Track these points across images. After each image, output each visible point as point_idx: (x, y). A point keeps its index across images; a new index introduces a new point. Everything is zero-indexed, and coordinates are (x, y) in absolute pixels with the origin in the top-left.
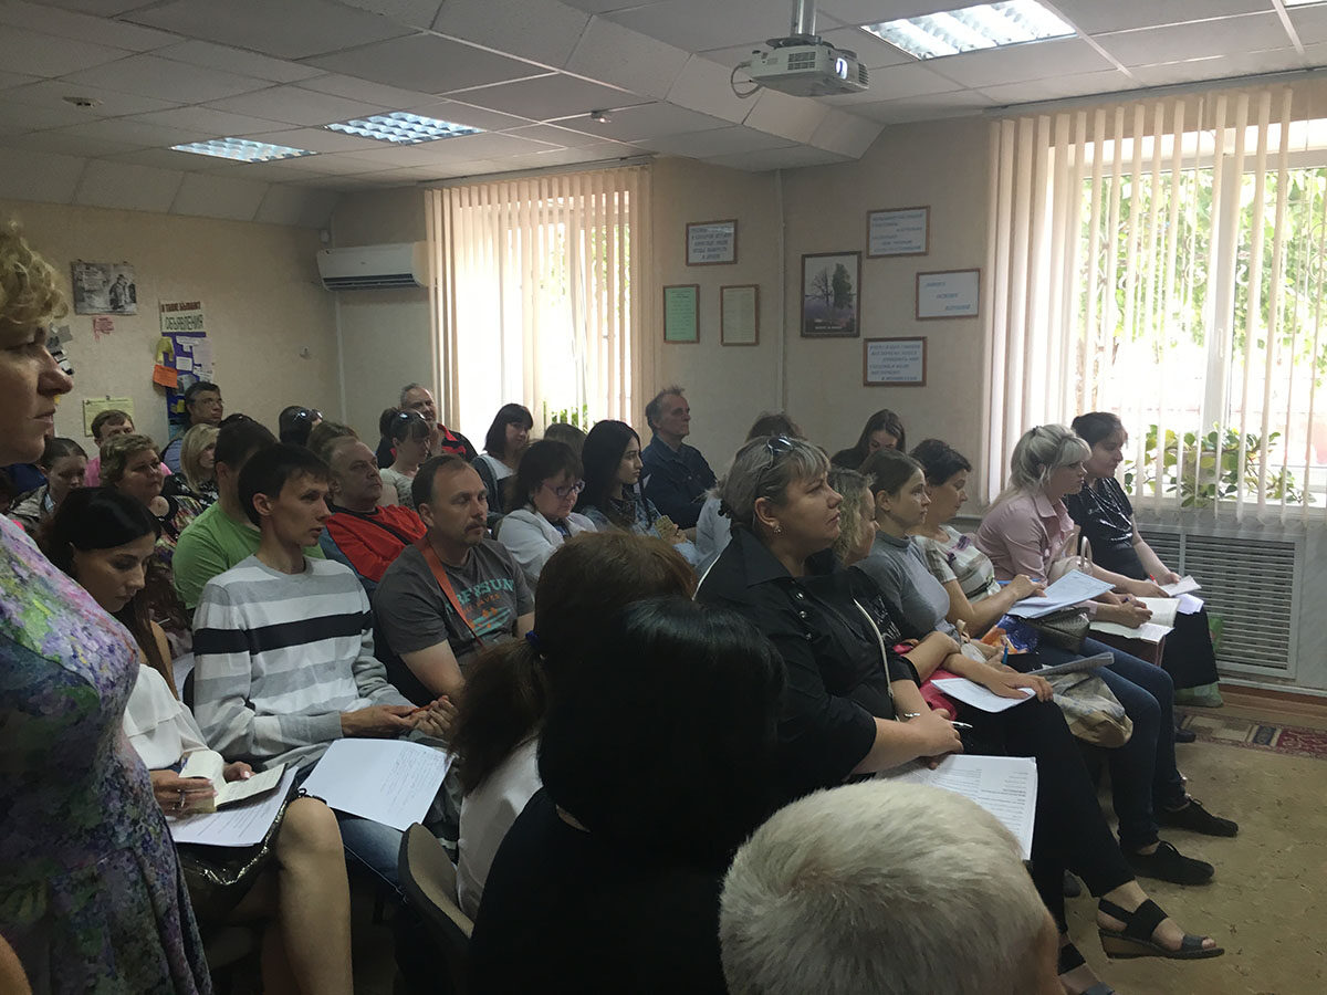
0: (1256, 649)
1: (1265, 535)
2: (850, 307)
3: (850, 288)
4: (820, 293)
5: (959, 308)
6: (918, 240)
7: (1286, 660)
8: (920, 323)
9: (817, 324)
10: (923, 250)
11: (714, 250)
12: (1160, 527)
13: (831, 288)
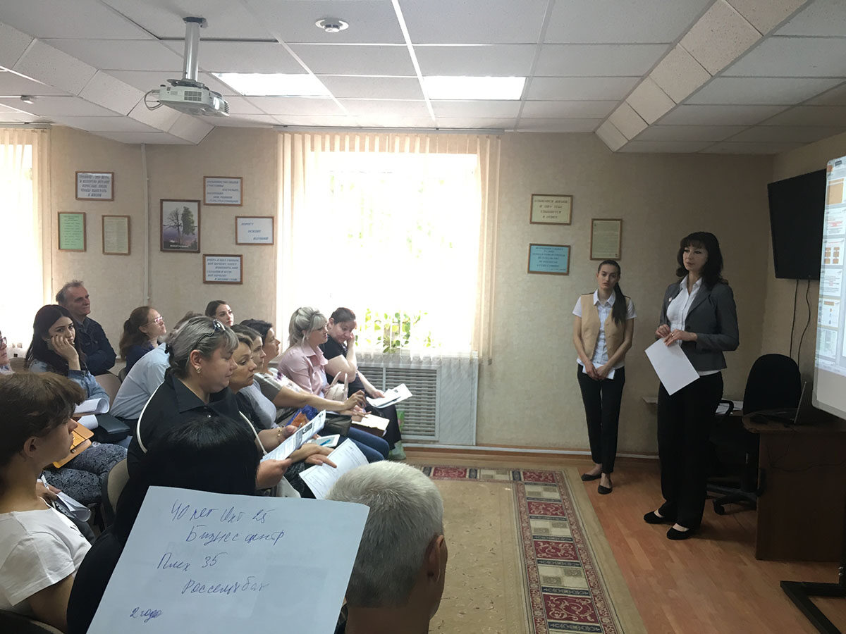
0: (420, 427)
1: (424, 366)
2: (194, 234)
3: (193, 223)
4: (174, 224)
5: (262, 239)
6: (236, 197)
7: (434, 431)
8: (238, 247)
9: (172, 244)
10: (239, 203)
11: (97, 191)
12: (373, 364)
13: (181, 222)
